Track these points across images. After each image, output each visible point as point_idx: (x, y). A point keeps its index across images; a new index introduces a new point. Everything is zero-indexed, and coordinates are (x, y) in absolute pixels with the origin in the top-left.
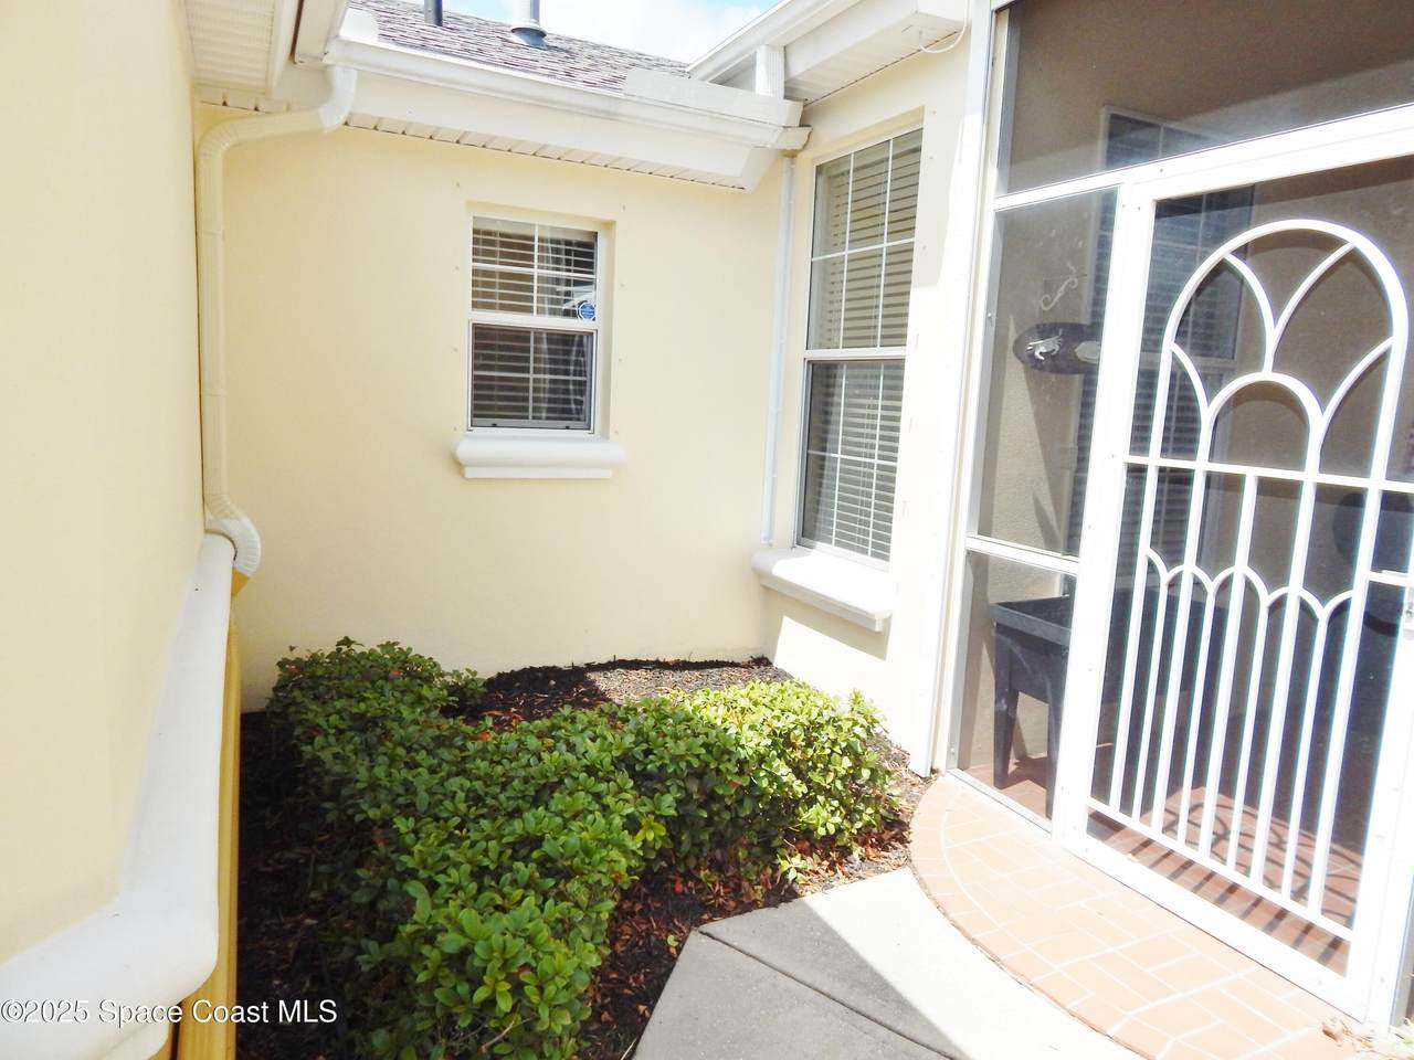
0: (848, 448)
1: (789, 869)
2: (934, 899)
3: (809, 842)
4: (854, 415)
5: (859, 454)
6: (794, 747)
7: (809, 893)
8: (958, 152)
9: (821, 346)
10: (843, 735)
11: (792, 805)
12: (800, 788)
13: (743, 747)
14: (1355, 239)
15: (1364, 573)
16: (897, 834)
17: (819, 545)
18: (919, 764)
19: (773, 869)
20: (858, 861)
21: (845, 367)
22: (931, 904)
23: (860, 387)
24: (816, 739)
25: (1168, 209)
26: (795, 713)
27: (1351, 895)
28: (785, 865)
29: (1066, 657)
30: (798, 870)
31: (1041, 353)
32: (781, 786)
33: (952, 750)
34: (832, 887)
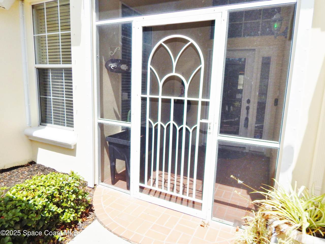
0: (55, 95)
1: (59, 238)
2: (106, 227)
3: (65, 226)
4: (55, 85)
5: (58, 97)
6: (55, 197)
7: (67, 242)
8: (82, 6)
9: (40, 63)
10: (71, 188)
11: (57, 216)
12: (60, 210)
13: (37, 206)
14: (192, 41)
15: (199, 121)
16: (90, 209)
17: (48, 125)
18: (91, 185)
19: (53, 240)
20: (81, 224)
21: (50, 70)
22: (106, 229)
23: (57, 76)
24: (62, 192)
25: (146, 29)
26: (54, 186)
27: (192, 188)
28: (57, 237)
29: (130, 149)
30: (62, 236)
31: (112, 67)
32: (53, 212)
33: (99, 178)
34: (75, 236)
